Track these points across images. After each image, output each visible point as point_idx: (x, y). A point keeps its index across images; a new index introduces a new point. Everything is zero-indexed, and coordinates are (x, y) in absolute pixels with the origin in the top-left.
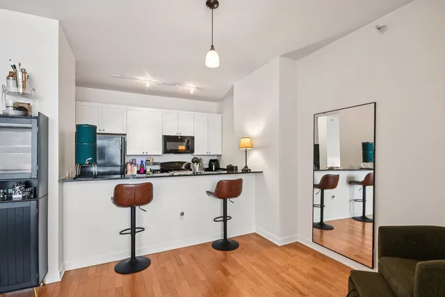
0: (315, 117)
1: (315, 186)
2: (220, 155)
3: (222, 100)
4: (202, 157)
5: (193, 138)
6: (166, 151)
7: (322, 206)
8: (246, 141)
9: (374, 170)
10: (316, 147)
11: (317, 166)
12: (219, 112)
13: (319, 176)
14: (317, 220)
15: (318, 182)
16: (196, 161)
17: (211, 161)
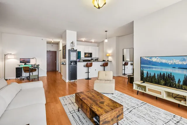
0: (123, 49)
1: (123, 65)
2: (98, 58)
3: (99, 43)
4: (94, 58)
5: (92, 53)
6: (85, 57)
7: (124, 70)
8: (108, 54)
9: (133, 61)
10: (123, 56)
11: (123, 60)
12: (98, 46)
13: (124, 63)
14: (123, 73)
15: (124, 64)
16: (92, 59)
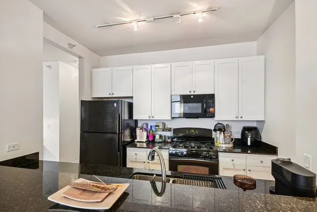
2: (263, 121)
3: (266, 29)
4: (230, 124)
5: (212, 97)
12: (260, 53)
16: (221, 128)
17: (245, 129)
